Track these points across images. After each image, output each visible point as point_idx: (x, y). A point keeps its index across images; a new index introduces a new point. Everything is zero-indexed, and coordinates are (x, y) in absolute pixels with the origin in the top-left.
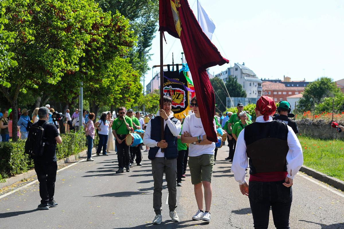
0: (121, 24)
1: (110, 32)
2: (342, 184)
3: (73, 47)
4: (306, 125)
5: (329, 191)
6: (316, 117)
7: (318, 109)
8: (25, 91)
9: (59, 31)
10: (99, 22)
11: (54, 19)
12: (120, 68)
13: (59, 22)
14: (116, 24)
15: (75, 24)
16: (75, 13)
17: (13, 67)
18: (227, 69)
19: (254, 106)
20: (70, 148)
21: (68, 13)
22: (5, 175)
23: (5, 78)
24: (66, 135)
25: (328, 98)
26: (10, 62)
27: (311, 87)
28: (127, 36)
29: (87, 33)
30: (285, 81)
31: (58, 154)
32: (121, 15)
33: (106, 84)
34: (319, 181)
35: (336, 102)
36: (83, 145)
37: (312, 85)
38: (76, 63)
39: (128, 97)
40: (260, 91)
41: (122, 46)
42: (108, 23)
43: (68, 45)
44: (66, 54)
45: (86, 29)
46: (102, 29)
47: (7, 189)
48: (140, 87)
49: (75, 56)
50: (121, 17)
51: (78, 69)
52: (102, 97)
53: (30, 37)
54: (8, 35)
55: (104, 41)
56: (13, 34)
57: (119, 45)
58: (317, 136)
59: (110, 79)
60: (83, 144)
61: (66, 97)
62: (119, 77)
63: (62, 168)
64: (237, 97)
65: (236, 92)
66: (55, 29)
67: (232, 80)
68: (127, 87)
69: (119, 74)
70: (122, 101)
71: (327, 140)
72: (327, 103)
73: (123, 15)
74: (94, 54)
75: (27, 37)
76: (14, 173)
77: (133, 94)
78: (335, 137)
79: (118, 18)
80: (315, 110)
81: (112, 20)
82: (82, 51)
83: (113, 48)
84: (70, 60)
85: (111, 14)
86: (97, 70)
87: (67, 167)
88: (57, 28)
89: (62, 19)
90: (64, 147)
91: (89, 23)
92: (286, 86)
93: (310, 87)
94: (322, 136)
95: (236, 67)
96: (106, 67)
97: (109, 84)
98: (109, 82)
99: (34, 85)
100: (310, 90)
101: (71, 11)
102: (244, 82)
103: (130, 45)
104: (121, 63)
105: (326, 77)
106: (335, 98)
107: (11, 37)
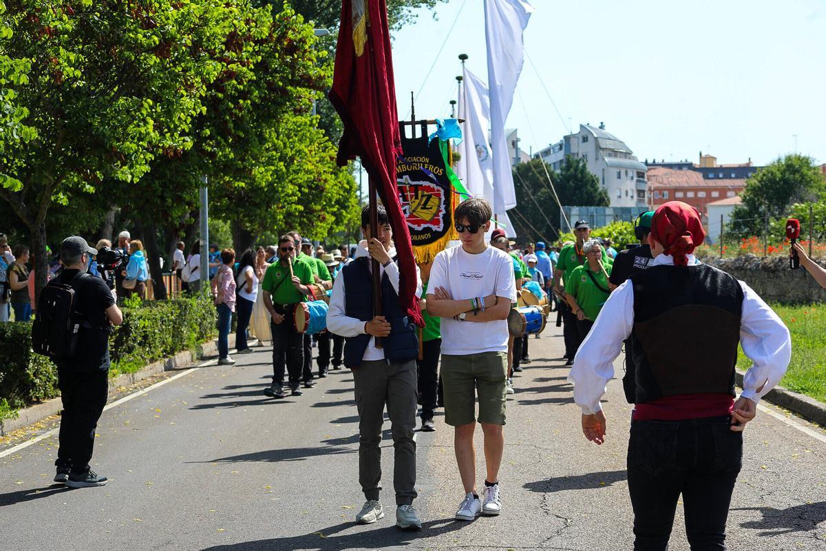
0: (296, 36)
1: (271, 55)
2: (821, 410)
3: (176, 92)
4: (746, 270)
5: (791, 426)
6: (771, 250)
7: (778, 232)
8: (63, 199)
9: (143, 54)
10: (244, 31)
11: (128, 26)
12: (296, 139)
13: (140, 33)
14: (283, 35)
15: (179, 36)
16: (179, 10)
17: (27, 143)
18: (562, 139)
19: (624, 227)
20: (177, 334)
21: (163, 11)
22: (17, 401)
23: (16, 170)
24: (167, 303)
25: (802, 205)
26: (19, 130)
27: (762, 178)
28: (310, 63)
29: (214, 59)
30: (703, 166)
31: (147, 349)
32: (296, 14)
33: (265, 180)
34: (768, 404)
35: (822, 214)
36: (209, 326)
37: (764, 175)
38: (184, 130)
39: (321, 211)
40: (644, 191)
41: (298, 88)
42: (264, 34)
43: (164, 86)
44: (161, 110)
45: (207, 47)
46: (250, 47)
47: (21, 434)
48: (347, 187)
49: (182, 114)
50: (294, 17)
51: (189, 144)
52: (255, 211)
53: (69, 71)
54: (12, 66)
55: (255, 78)
56: (24, 63)
57: (292, 85)
58: (774, 296)
59: (273, 168)
60: (211, 323)
61: (166, 211)
62: (295, 161)
63: (158, 382)
64: (586, 205)
65: (585, 195)
66: (130, 49)
67: (574, 165)
68: (317, 186)
69: (296, 154)
70: (305, 220)
71: (798, 306)
72: (800, 215)
73: (299, 15)
74: (231, 109)
75: (63, 70)
76: (40, 395)
77: (333, 203)
78: (815, 297)
79: (287, 20)
80: (772, 234)
81: (275, 26)
82: (199, 101)
83: (277, 93)
84: (169, 124)
85: (271, 11)
86: (241, 146)
87: (169, 380)
88: (137, 48)
89: (148, 25)
90: (162, 331)
91: (214, 33)
92: (706, 177)
93: (759, 178)
94: (785, 296)
95: (584, 134)
96: (262, 140)
97: (270, 179)
98: (271, 175)
99: (85, 184)
100: (760, 185)
101: (169, 6)
102: (603, 170)
103: (317, 85)
104: (299, 129)
105: (798, 154)
106: (818, 205)
107: (17, 70)
